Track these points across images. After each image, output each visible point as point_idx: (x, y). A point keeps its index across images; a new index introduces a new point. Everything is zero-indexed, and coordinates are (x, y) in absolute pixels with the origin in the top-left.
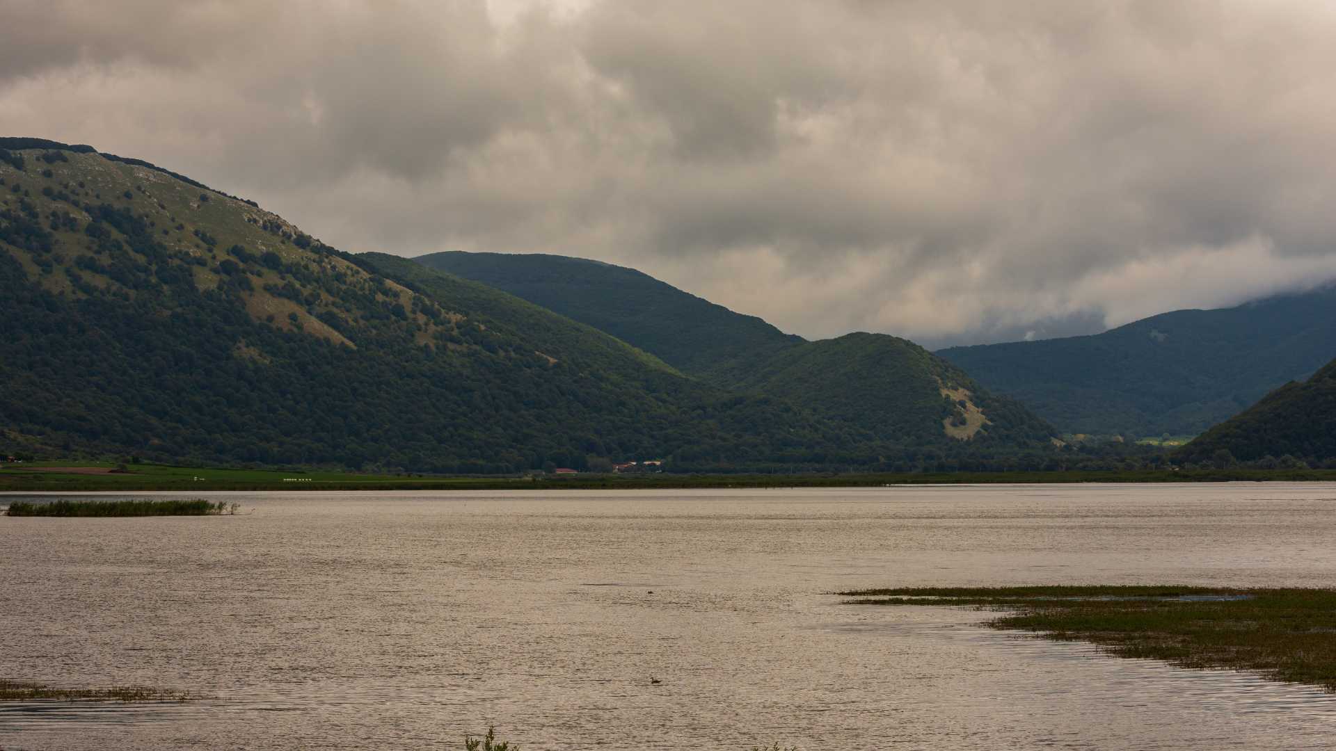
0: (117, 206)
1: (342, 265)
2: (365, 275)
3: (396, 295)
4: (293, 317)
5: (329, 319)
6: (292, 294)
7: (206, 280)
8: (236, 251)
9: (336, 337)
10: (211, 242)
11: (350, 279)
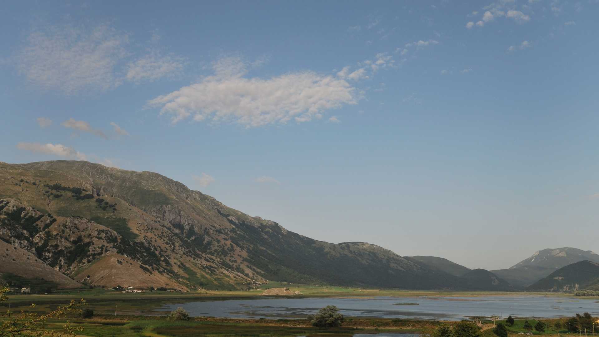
0: (372, 251)
1: (403, 259)
2: (406, 260)
3: (411, 263)
4: (397, 267)
5: (401, 267)
6: (395, 263)
7: (384, 261)
8: (388, 257)
9: (403, 269)
10: (385, 256)
11: (404, 261)
